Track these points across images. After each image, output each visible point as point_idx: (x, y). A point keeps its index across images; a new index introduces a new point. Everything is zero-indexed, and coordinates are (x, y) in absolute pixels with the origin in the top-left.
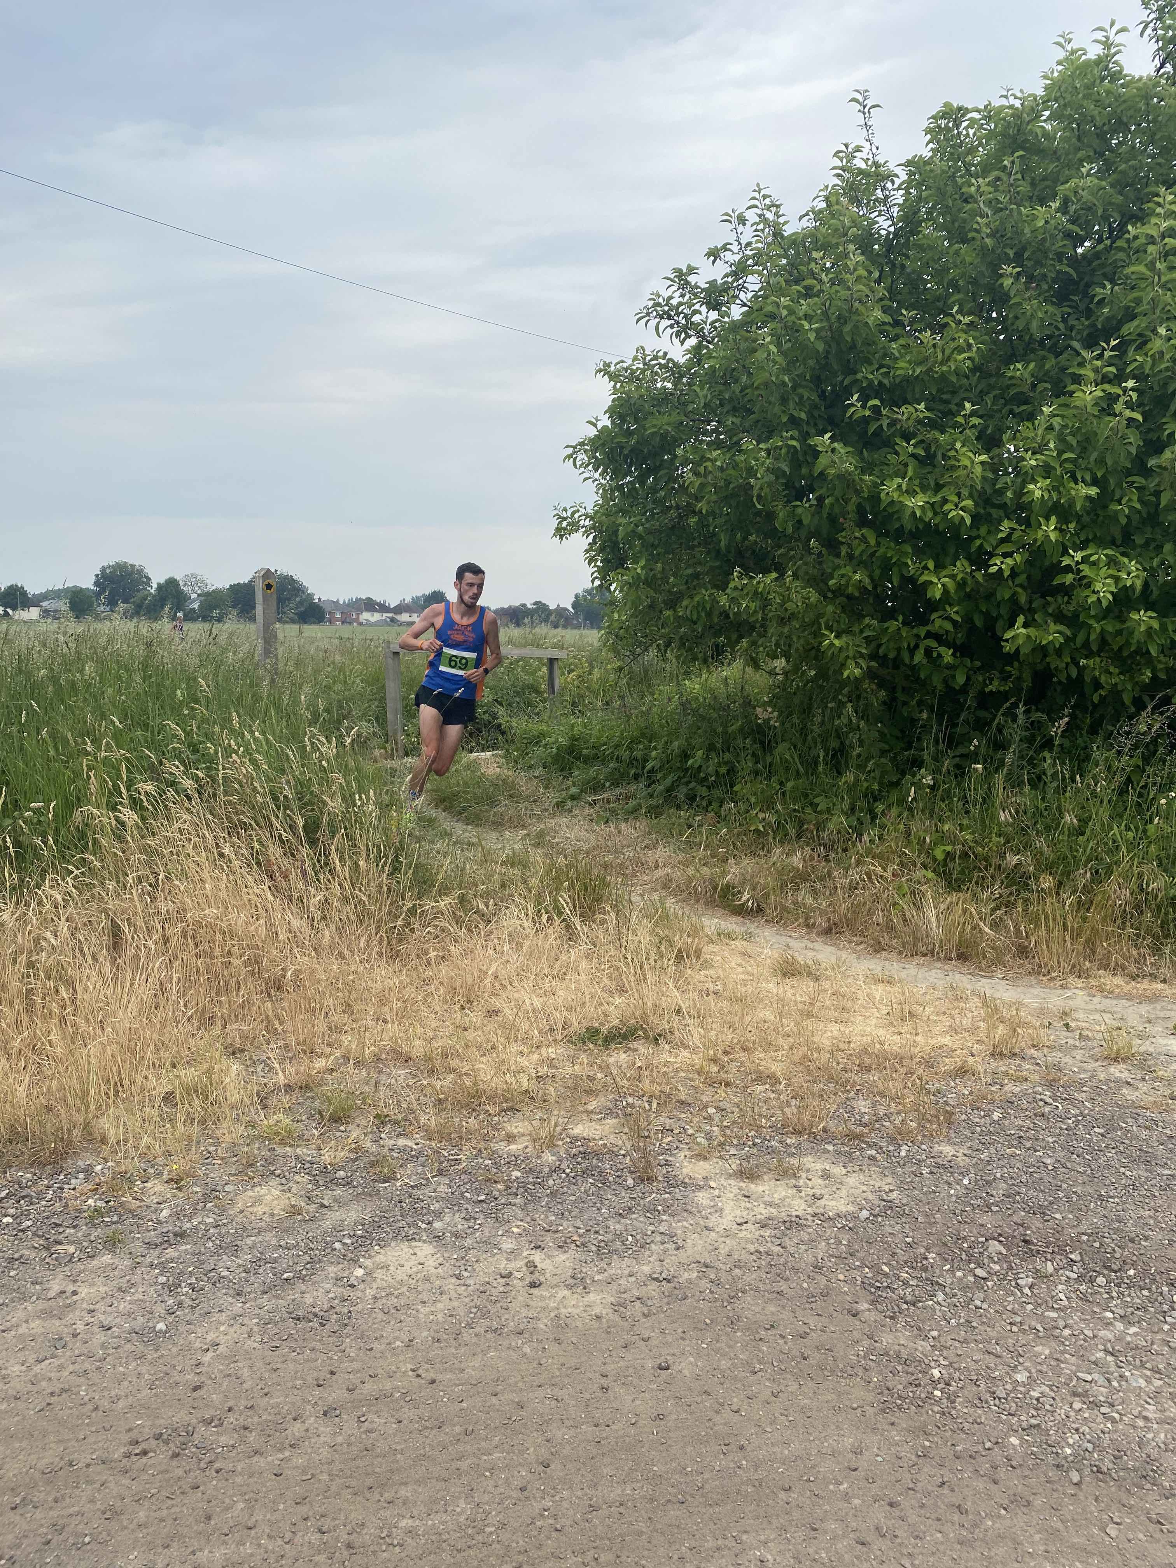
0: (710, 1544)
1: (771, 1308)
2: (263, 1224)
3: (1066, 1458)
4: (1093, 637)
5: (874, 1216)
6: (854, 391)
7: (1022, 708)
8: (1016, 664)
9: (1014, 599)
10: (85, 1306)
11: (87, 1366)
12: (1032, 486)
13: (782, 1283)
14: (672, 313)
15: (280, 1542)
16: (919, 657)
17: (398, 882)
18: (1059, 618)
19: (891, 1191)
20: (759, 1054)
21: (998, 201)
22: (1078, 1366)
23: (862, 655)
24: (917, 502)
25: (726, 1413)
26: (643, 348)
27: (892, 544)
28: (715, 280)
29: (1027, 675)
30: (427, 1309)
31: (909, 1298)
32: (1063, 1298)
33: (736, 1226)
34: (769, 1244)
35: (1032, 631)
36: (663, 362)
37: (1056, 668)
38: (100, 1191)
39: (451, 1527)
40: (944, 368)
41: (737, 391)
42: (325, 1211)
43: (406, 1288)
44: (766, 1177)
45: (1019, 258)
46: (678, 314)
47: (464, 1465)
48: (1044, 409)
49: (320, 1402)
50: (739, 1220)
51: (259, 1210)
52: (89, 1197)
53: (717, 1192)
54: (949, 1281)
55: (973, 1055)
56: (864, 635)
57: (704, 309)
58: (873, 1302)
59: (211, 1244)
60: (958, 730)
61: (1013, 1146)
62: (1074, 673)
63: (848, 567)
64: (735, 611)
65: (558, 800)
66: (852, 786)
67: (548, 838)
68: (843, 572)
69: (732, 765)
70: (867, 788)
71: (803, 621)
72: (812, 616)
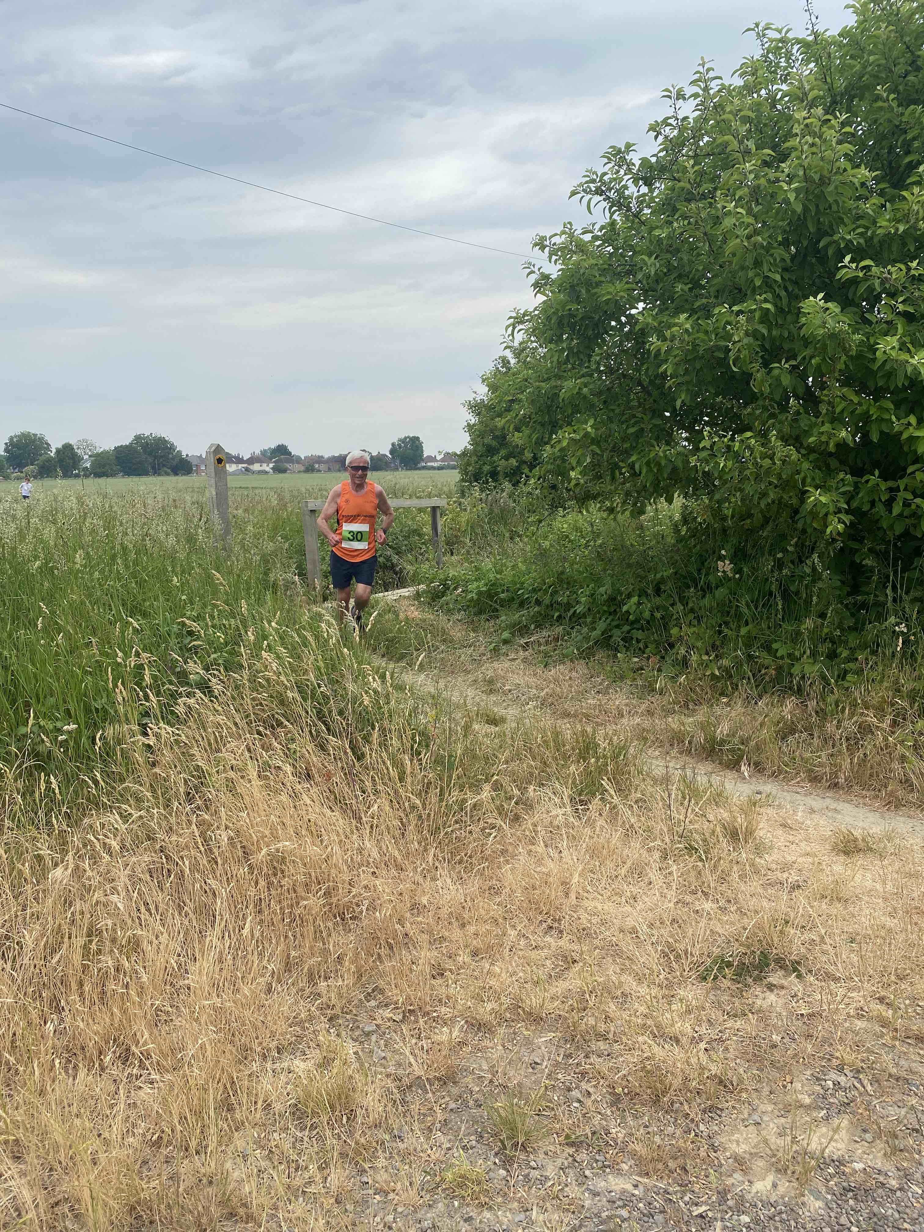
14: (604, 189)
23: (841, 510)
26: (569, 222)
28: (651, 156)
63: (827, 425)
64: (707, 470)
65: (494, 645)
66: (812, 632)
67: (499, 685)
68: (823, 429)
69: (666, 609)
70: (827, 634)
71: (780, 478)
72: (789, 472)
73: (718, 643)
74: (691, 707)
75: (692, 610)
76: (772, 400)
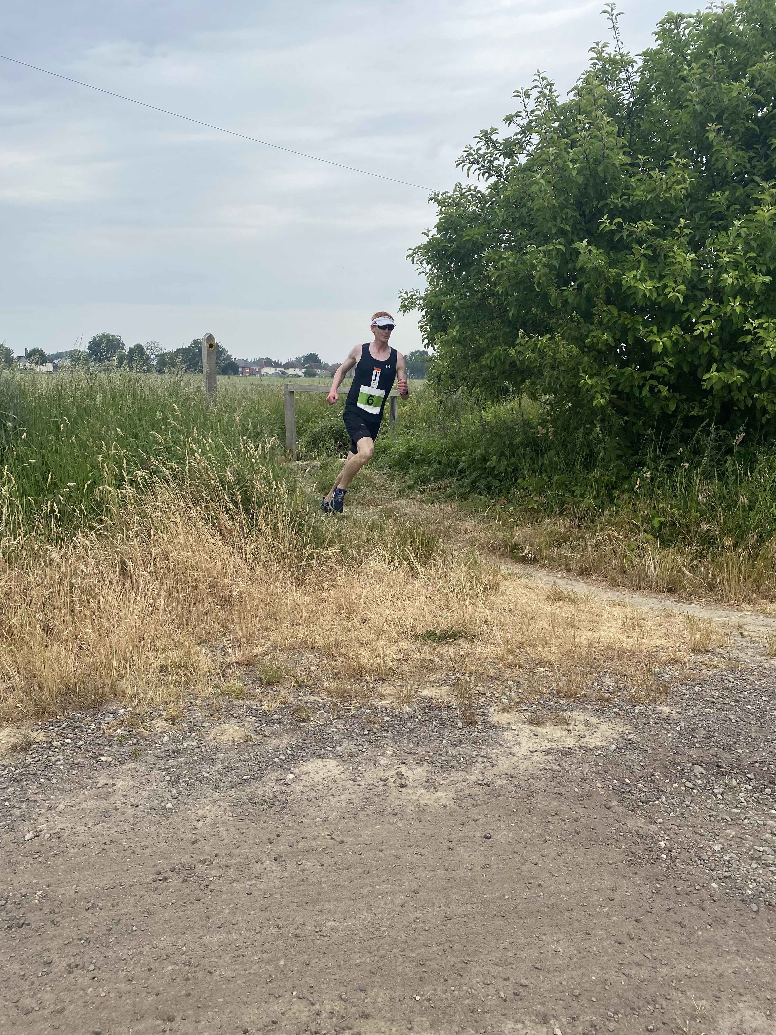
0: (523, 940)
1: (555, 803)
2: (228, 746)
3: (748, 896)
4: (763, 379)
5: (619, 749)
6: (605, 211)
7: (713, 427)
8: (710, 397)
9: (710, 353)
10: (120, 793)
11: (125, 827)
12: (725, 276)
13: (561, 788)
14: (480, 160)
15: (253, 933)
16: (645, 391)
17: (302, 538)
18: (741, 365)
19: (630, 734)
20: (539, 649)
21: (706, 80)
22: (754, 842)
23: (606, 391)
24: (647, 287)
25: (529, 865)
26: (460, 184)
27: (629, 316)
28: (511, 137)
29: (717, 405)
30: (335, 799)
31: (643, 799)
32: (743, 801)
33: (529, 753)
34: (552, 765)
35: (722, 375)
36: (474, 193)
37: (738, 400)
38: (124, 725)
39: (359, 927)
40: (667, 195)
41: (524, 213)
42: (266, 739)
43: (321, 786)
44: (547, 724)
45: (719, 119)
46: (484, 161)
47: (365, 891)
48: (735, 222)
49: (272, 853)
50: (532, 750)
51: (225, 738)
52: (117, 729)
53: (516, 732)
54: (669, 789)
55: (680, 651)
56: (609, 377)
57: (502, 158)
58: (621, 801)
59: (196, 758)
60: (670, 442)
61: (708, 708)
62: (750, 403)
63: (597, 331)
64: (521, 360)
67: (394, 513)
72: (574, 363)
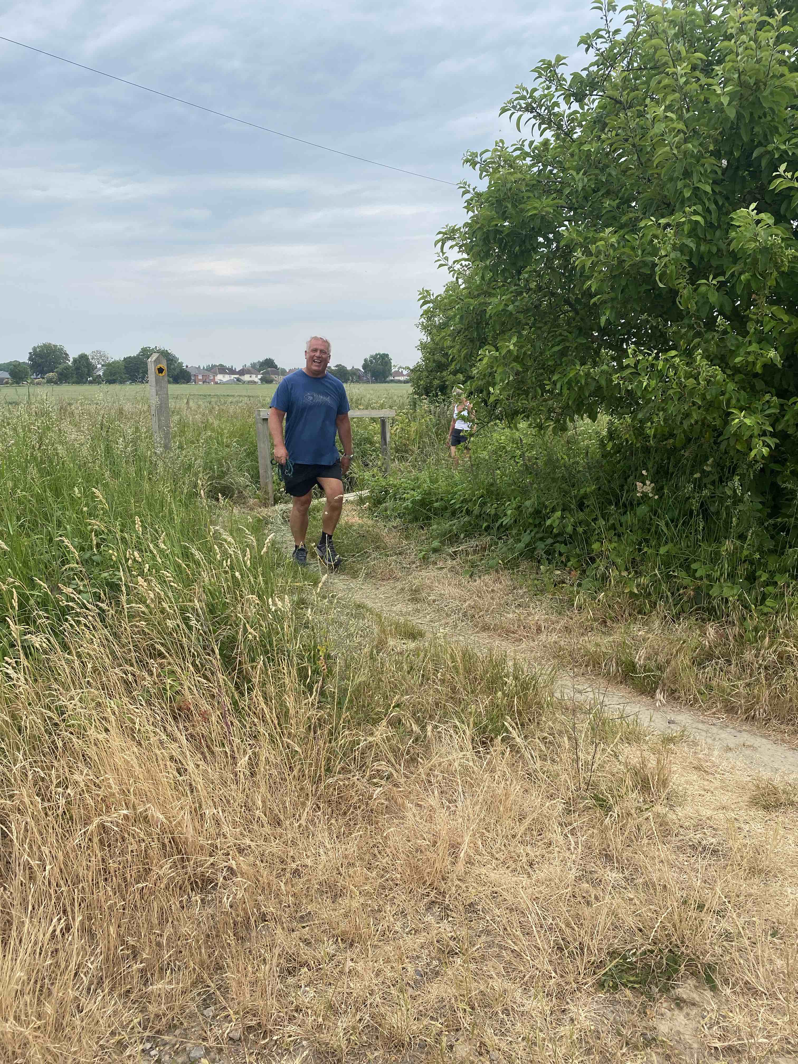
14: (535, 106)
26: (502, 141)
28: (582, 71)
46: (540, 106)
56: (767, 412)
63: (754, 345)
64: (629, 388)
65: (423, 553)
66: (732, 555)
67: (424, 595)
68: (750, 349)
69: (588, 525)
70: (747, 556)
71: (704, 398)
72: (714, 392)
73: (638, 559)
74: (608, 624)
75: (613, 527)
76: (698, 318)
